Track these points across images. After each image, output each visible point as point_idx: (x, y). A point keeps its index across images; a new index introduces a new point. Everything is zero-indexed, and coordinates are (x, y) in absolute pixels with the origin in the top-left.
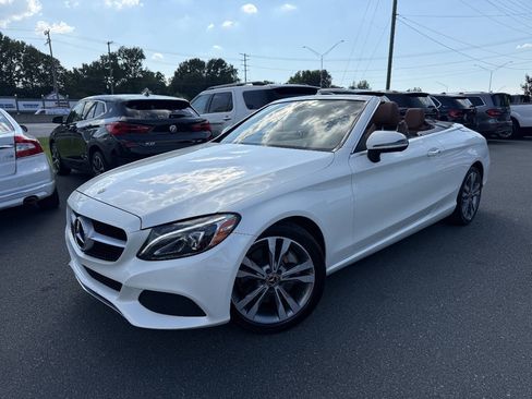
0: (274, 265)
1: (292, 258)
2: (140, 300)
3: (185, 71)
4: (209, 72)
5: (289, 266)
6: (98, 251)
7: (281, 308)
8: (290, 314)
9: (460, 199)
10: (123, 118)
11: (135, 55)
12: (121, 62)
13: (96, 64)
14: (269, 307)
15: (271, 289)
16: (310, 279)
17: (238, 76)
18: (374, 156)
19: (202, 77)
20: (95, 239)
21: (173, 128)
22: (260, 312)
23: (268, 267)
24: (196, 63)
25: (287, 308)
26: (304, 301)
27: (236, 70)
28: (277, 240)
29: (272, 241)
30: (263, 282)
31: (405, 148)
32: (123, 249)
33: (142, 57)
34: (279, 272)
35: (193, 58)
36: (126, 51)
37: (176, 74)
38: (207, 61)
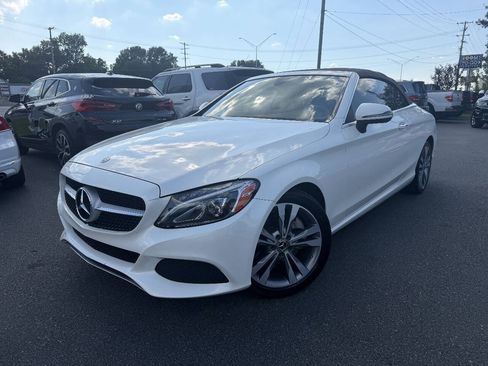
0: (284, 230)
1: (299, 224)
2: (156, 270)
3: (126, 59)
4: (149, 59)
5: (297, 231)
6: (105, 221)
7: (291, 272)
8: (299, 277)
9: (418, 170)
10: (87, 96)
11: (77, 41)
12: (62, 48)
13: (36, 49)
14: (279, 271)
15: (282, 254)
16: (318, 242)
17: (178, 64)
18: (362, 126)
19: (143, 64)
20: (102, 209)
21: (139, 106)
22: (272, 277)
23: (277, 233)
24: (137, 51)
25: (296, 271)
26: (311, 264)
27: (175, 58)
28: (287, 206)
29: (282, 208)
30: (274, 247)
31: (390, 119)
32: (141, 218)
33: (84, 43)
34: (289, 237)
35: (134, 45)
36: (67, 37)
37: (117, 60)
38: (147, 49)
